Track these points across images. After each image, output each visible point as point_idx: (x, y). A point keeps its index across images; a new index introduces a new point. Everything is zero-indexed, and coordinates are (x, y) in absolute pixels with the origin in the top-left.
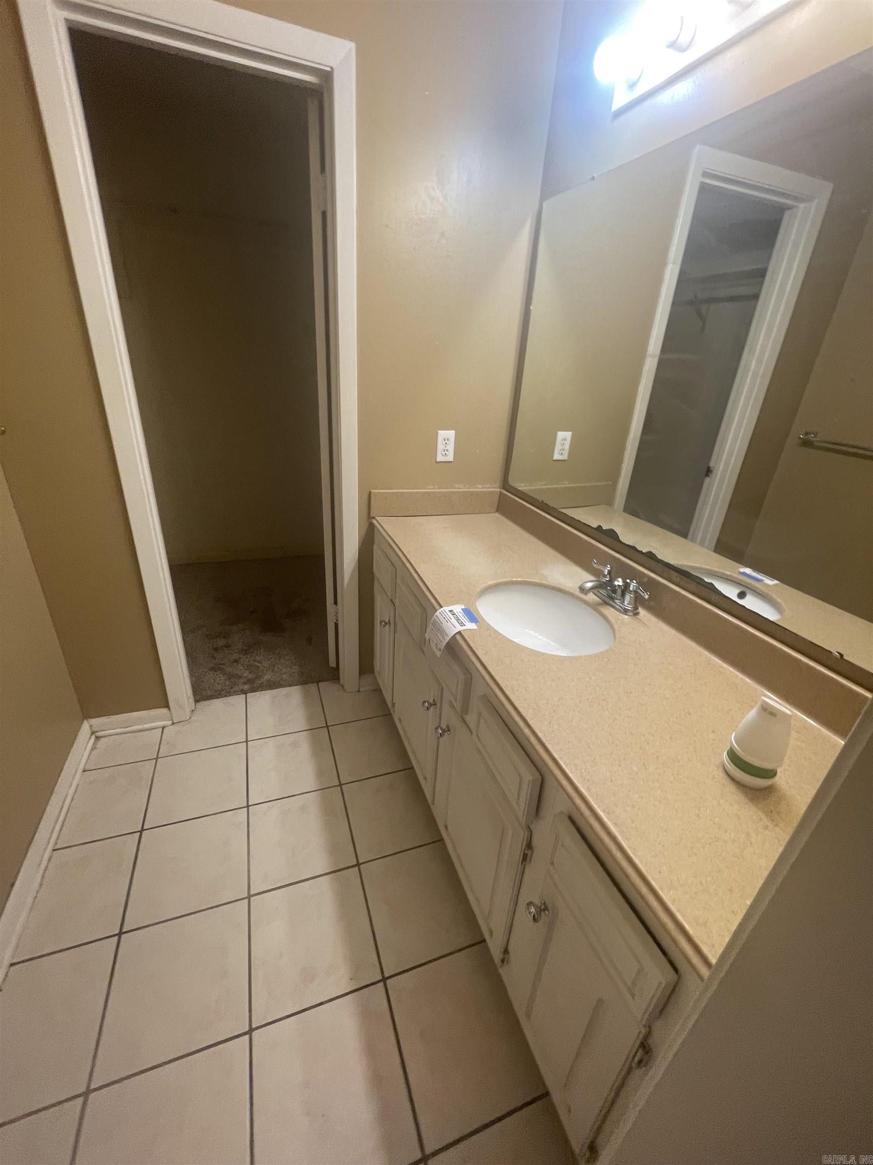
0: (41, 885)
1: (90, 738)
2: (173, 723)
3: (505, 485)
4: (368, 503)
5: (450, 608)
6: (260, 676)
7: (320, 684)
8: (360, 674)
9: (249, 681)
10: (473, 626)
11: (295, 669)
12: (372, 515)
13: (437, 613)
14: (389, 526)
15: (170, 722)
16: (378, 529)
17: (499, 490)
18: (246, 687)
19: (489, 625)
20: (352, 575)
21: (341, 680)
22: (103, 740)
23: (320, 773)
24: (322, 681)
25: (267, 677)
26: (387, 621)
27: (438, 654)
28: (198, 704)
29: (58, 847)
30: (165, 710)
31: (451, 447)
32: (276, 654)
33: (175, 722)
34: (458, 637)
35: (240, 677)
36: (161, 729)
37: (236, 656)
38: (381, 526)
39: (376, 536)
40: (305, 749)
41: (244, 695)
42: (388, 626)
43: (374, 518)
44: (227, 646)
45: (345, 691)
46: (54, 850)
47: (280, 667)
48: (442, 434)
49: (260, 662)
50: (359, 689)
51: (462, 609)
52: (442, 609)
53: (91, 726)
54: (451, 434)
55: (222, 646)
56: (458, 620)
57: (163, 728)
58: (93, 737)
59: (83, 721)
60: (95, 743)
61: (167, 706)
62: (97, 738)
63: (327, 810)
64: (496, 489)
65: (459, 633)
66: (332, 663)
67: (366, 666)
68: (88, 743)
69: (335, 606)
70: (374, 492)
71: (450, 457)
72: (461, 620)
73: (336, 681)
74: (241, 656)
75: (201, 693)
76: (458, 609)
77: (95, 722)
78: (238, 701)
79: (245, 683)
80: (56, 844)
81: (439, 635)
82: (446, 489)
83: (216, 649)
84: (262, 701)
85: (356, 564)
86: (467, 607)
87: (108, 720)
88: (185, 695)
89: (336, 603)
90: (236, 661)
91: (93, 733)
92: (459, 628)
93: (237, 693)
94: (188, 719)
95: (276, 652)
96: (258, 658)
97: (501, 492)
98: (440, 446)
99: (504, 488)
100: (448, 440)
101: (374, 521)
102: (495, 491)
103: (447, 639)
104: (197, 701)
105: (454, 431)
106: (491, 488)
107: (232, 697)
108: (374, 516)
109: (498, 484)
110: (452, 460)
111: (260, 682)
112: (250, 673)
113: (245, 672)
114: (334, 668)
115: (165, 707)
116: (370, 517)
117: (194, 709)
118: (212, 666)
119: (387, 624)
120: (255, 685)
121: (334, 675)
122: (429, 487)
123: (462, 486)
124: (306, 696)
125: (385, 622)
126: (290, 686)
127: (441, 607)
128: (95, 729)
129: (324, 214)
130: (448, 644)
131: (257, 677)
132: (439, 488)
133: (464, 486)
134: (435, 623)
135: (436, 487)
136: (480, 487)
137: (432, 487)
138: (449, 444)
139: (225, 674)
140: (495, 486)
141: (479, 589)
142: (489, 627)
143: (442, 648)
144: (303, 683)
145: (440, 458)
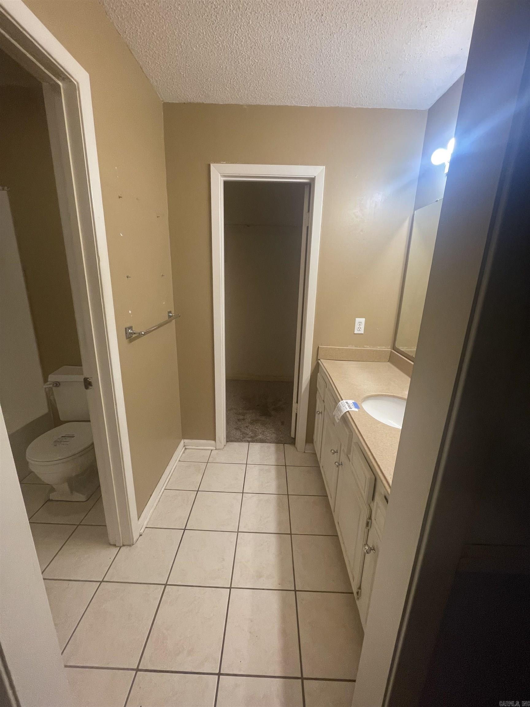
0: (159, 501)
1: (183, 448)
2: (216, 449)
3: (394, 348)
4: (317, 352)
5: (346, 401)
6: (257, 435)
7: (285, 445)
8: (306, 443)
9: (251, 437)
10: (356, 410)
11: (274, 436)
12: (318, 358)
13: (340, 402)
14: (326, 364)
15: (215, 448)
16: (321, 366)
17: (390, 350)
18: (249, 439)
19: (365, 410)
20: (306, 388)
21: (296, 444)
22: (187, 450)
23: (279, 487)
24: (286, 444)
25: (260, 436)
26: (321, 412)
27: (337, 421)
28: (228, 443)
29: (166, 488)
30: (213, 442)
31: (363, 327)
32: (266, 427)
33: (217, 448)
34: (347, 413)
35: (248, 434)
36: (211, 451)
37: (247, 425)
38: (322, 364)
39: (320, 369)
40: (273, 473)
41: (248, 443)
42: (321, 414)
43: (320, 360)
44: (244, 419)
45: (297, 451)
46: (165, 489)
47: (267, 433)
48: (358, 320)
49: (257, 429)
50: (305, 451)
51: (353, 402)
52: (342, 401)
53: (184, 443)
54: (363, 320)
55: (241, 419)
56: (349, 406)
57: (212, 450)
58: (184, 448)
59: (181, 440)
60: (184, 451)
61: (215, 440)
62: (186, 449)
63: (280, 505)
64: (388, 349)
65: (348, 411)
66: (293, 436)
67: (310, 439)
68: (182, 450)
69: (297, 404)
70: (320, 347)
71: (362, 332)
72: (351, 406)
73: (293, 445)
74: (249, 425)
75: (230, 439)
76: (351, 402)
77: (186, 441)
78: (246, 445)
79: (249, 438)
80: (166, 487)
81: (339, 412)
82: (359, 347)
83: (239, 420)
84: (256, 447)
85: (308, 382)
86: (355, 402)
87: (191, 441)
88: (223, 437)
89: (297, 402)
90: (247, 427)
91: (184, 446)
92: (349, 409)
93: (245, 441)
94: (222, 448)
95: (266, 426)
96: (257, 427)
97: (391, 351)
98: (357, 326)
99: (393, 349)
100: (361, 323)
101: (319, 361)
102: (388, 350)
103: (342, 414)
104: (227, 442)
105: (364, 319)
106: (386, 349)
107: (243, 443)
108: (320, 359)
109: (389, 347)
110: (363, 333)
111: (256, 438)
112: (252, 433)
113: (250, 433)
114: (293, 438)
115: (213, 440)
116: (317, 359)
117: (225, 445)
118: (236, 427)
119: (320, 413)
120: (254, 440)
121: (293, 441)
122: (350, 346)
123: (368, 347)
124: (277, 450)
125: (319, 412)
126: (270, 443)
127: (342, 400)
128: (186, 445)
129: (308, 227)
130: (343, 416)
131: (255, 436)
132: (355, 347)
133: (370, 347)
134: (338, 406)
135: (354, 346)
136: (379, 347)
137: (351, 346)
138: (362, 325)
139: (241, 432)
140: (388, 348)
141: (365, 396)
142: (364, 411)
143: (339, 418)
144: (277, 443)
145: (356, 332)
